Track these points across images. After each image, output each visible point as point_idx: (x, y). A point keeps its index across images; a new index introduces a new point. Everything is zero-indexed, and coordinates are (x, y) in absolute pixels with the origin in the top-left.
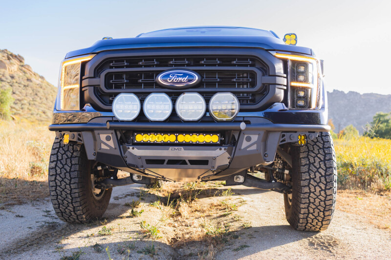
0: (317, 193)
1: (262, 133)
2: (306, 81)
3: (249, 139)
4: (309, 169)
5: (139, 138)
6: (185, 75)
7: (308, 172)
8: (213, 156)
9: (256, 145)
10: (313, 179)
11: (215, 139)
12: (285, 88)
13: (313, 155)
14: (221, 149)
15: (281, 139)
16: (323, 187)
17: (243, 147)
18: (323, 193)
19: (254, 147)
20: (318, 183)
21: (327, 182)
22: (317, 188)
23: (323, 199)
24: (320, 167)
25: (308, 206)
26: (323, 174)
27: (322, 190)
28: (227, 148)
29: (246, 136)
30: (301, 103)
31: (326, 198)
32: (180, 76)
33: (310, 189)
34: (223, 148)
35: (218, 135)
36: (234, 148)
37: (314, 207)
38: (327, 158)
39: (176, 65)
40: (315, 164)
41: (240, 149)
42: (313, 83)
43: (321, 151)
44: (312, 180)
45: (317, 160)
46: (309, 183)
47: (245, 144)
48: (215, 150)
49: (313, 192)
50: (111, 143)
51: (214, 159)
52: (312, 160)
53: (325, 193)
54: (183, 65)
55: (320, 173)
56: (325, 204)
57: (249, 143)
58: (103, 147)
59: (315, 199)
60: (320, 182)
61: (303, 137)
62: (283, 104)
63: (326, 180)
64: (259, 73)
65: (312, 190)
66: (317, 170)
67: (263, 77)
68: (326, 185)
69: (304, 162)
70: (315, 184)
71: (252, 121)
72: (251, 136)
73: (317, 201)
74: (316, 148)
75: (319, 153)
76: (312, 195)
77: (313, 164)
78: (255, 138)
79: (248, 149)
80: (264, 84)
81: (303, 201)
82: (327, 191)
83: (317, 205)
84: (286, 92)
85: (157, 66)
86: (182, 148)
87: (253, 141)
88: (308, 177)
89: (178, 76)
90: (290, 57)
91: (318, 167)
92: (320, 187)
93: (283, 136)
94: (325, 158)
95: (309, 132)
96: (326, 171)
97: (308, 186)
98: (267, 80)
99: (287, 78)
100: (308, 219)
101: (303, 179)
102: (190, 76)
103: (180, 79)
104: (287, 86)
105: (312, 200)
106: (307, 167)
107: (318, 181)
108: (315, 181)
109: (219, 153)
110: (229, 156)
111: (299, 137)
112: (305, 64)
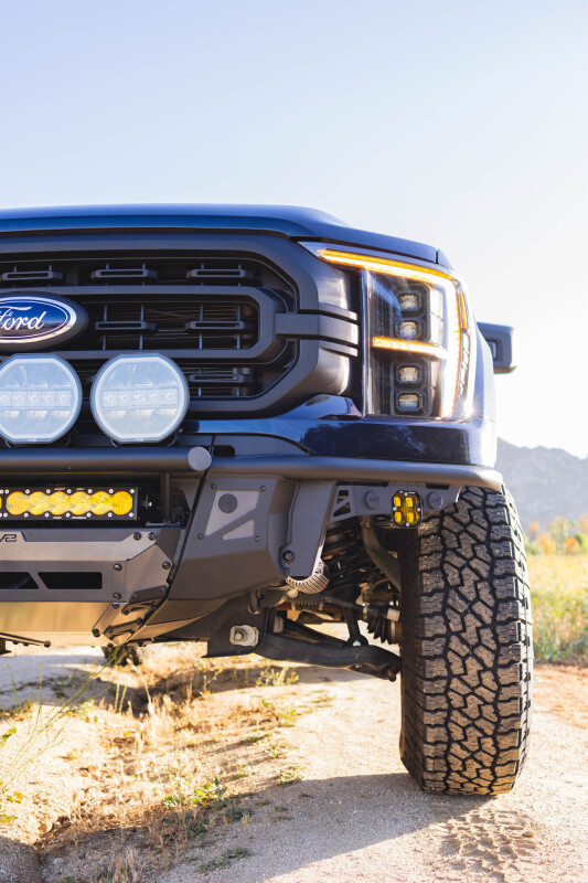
0: (472, 679)
1: (271, 484)
2: (422, 336)
3: (229, 504)
4: (445, 605)
6: (36, 310)
7: (442, 613)
8: (114, 558)
9: (251, 524)
10: (458, 634)
11: (120, 503)
12: (354, 352)
13: (458, 561)
14: (138, 537)
15: (337, 507)
16: (488, 659)
17: (209, 531)
18: (488, 678)
19: (247, 530)
20: (473, 648)
21: (500, 645)
22: (470, 662)
23: (490, 696)
24: (478, 598)
25: (447, 720)
26: (488, 620)
27: (486, 669)
28: (156, 531)
29: (219, 494)
30: (409, 401)
31: (498, 693)
32: (23, 314)
33: (448, 665)
34: (145, 534)
35: (132, 491)
36: (183, 532)
37: (463, 721)
38: (498, 571)
40: (464, 590)
41: (201, 537)
42: (444, 344)
43: (482, 552)
44: (454, 639)
45: (470, 577)
46: (447, 648)
47: (216, 520)
48: (120, 539)
49: (459, 677)
51: (118, 567)
52: (453, 577)
53: (496, 679)
54: (43, 285)
55: (479, 617)
56: (496, 712)
57: (229, 518)
59: (464, 697)
60: (479, 643)
61: (409, 502)
62: (350, 400)
63: (495, 637)
64: (266, 305)
65: (457, 668)
66: (470, 608)
67: (280, 316)
68: (497, 654)
69: (429, 582)
70: (464, 650)
71: (241, 446)
72: (236, 494)
73: (473, 702)
74: (467, 541)
75: (475, 556)
76: (455, 683)
77: (456, 588)
78: (248, 500)
79: (226, 537)
80: (282, 338)
81: (432, 703)
82: (500, 672)
83: (472, 716)
84: (356, 365)
86: (19, 534)
87: (241, 510)
88: (443, 630)
89: (17, 314)
90: (370, 265)
91: (471, 597)
92: (480, 661)
93: (343, 495)
94: (491, 572)
95: (429, 486)
96: (495, 609)
97: (444, 656)
98: (291, 324)
99: (359, 323)
100: (451, 758)
101: (429, 634)
102: (55, 312)
103: (21, 320)
104: (359, 347)
105: (457, 702)
106: (438, 597)
107: (473, 641)
108: (464, 641)
109: (133, 547)
110: (165, 558)
111: (397, 501)
112: (420, 290)
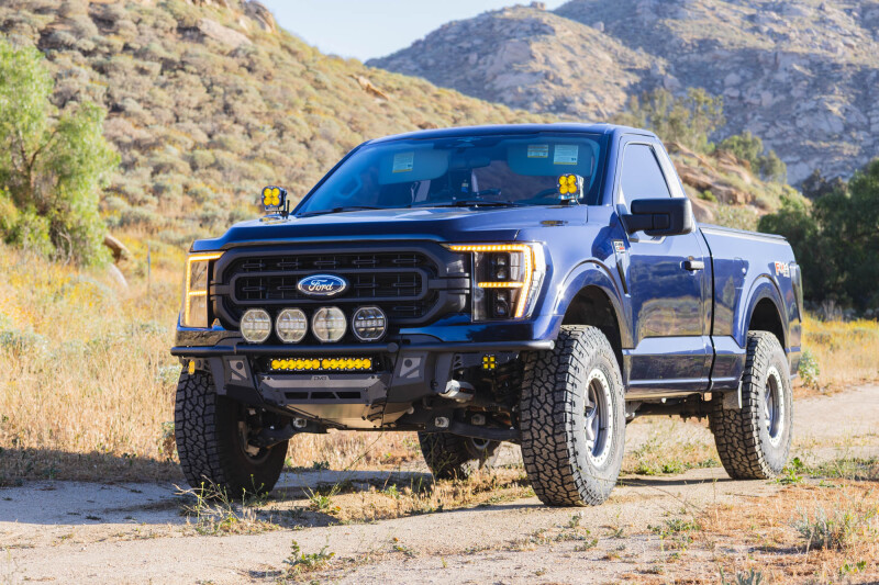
1: (426, 355)
2: (508, 278)
3: (409, 364)
5: (277, 364)
6: (329, 281)
8: (364, 386)
9: (418, 371)
11: (366, 364)
12: (468, 292)
14: (373, 377)
15: (455, 363)
17: (401, 374)
19: (416, 374)
28: (381, 375)
29: (405, 359)
30: (502, 310)
32: (324, 283)
34: (376, 376)
35: (371, 359)
36: (391, 375)
39: (323, 267)
40: (540, 398)
41: (398, 377)
42: (521, 280)
45: (544, 391)
47: (404, 370)
48: (366, 378)
50: (243, 372)
51: (367, 390)
54: (331, 267)
57: (409, 369)
58: (234, 377)
61: (492, 359)
64: (424, 275)
67: (431, 282)
71: (413, 339)
72: (411, 359)
75: (548, 381)
77: (537, 397)
78: (416, 362)
79: (408, 377)
80: (432, 290)
84: (469, 297)
85: (301, 268)
86: (328, 376)
87: (414, 366)
89: (321, 283)
90: (476, 248)
93: (458, 358)
98: (436, 284)
99: (470, 277)
102: (335, 281)
103: (323, 286)
104: (470, 289)
109: (370, 382)
110: (384, 386)
111: (486, 359)
112: (506, 256)
